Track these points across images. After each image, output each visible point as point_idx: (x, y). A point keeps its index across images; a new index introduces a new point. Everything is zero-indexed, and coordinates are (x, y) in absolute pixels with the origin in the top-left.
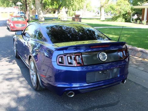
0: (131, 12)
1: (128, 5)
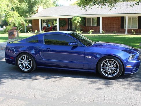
0: (25, 23)
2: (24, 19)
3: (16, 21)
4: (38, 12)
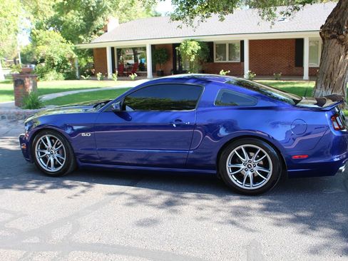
0: (75, 56)
2: (73, 49)
3: (55, 52)
4: (106, 31)
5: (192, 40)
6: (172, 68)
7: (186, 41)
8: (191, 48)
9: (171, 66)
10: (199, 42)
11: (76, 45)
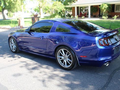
0: (65, 10)
1: (61, 5)
2: (64, 7)
3: (58, 9)
4: (77, 1)
5: (105, 4)
6: (99, 14)
7: (103, 4)
8: (104, 7)
9: (98, 14)
10: (107, 4)
11: (66, 6)
